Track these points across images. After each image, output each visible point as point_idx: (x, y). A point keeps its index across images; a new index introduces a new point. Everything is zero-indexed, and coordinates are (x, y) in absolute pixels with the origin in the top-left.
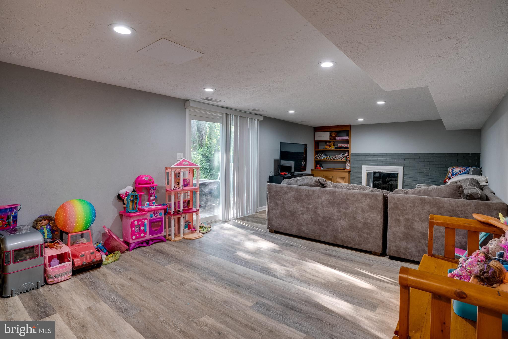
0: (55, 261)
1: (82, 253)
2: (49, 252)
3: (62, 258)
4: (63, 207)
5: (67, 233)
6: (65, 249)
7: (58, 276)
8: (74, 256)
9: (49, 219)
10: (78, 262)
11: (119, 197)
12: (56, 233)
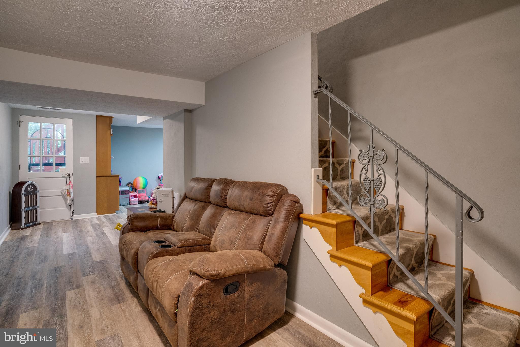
0: (133, 197)
1: (142, 196)
2: (131, 194)
3: (135, 196)
4: (136, 179)
5: (137, 189)
6: (135, 194)
7: (133, 202)
8: (139, 197)
9: (131, 184)
10: (140, 199)
11: (159, 178)
12: (133, 189)
